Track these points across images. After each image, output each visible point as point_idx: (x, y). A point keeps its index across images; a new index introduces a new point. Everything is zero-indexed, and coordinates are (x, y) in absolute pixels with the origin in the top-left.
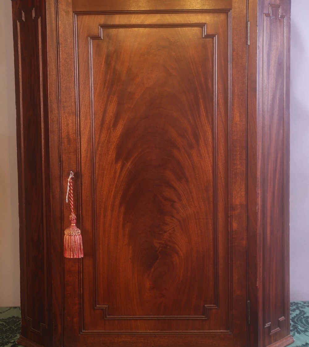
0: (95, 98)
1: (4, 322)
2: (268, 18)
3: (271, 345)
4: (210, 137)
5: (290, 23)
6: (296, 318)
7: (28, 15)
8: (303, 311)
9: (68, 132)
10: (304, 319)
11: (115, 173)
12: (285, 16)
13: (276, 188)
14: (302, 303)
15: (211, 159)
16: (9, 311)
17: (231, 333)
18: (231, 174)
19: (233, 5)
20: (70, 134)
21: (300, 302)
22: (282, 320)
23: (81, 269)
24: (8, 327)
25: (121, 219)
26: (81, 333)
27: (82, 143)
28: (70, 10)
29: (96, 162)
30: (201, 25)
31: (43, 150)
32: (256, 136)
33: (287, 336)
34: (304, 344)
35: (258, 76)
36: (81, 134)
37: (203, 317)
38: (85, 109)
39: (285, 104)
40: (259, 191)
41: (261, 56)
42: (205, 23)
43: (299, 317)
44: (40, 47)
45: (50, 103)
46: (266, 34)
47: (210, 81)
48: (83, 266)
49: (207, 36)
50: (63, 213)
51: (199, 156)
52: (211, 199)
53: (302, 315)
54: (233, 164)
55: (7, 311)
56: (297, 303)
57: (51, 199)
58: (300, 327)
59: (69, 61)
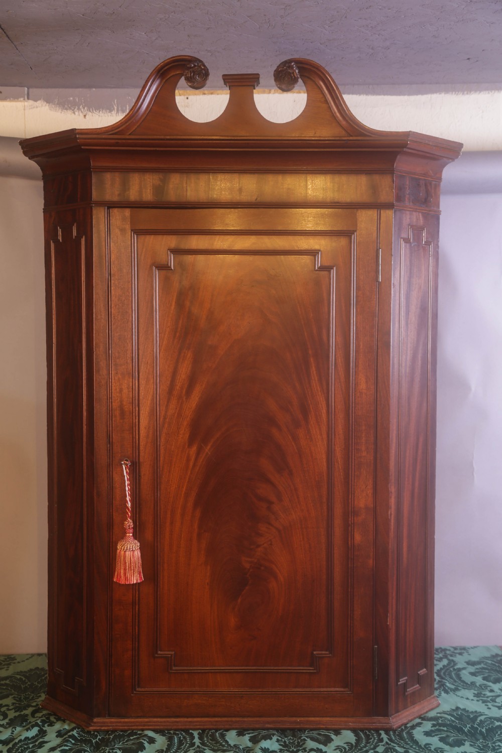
0: (161, 353)
1: (22, 676)
2: (408, 245)
3: (407, 709)
4: (325, 411)
5: (437, 252)
6: (443, 671)
7: (67, 233)
8: (453, 661)
9: (121, 401)
10: (455, 672)
11: (188, 460)
12: (431, 242)
13: (417, 484)
14: (452, 649)
15: (325, 442)
16: (31, 659)
17: (350, 692)
18: (353, 465)
19: (358, 225)
20: (125, 403)
21: (448, 648)
22: (422, 673)
23: (137, 599)
24: (29, 683)
25: (196, 526)
26: (135, 692)
27: (141, 418)
28: (128, 227)
29: (161, 445)
30: (313, 253)
31: (85, 427)
32: (389, 409)
33: (429, 697)
34: (454, 708)
35: (393, 326)
36: (140, 405)
37: (311, 669)
38: (147, 368)
39: (429, 366)
40: (393, 489)
41: (397, 298)
42: (320, 250)
43: (447, 669)
44: (83, 278)
45: (96, 359)
46: (404, 267)
47: (324, 332)
48: (139, 594)
49: (323, 268)
50: (112, 517)
51: (308, 437)
52: (325, 500)
53: (451, 667)
54: (355, 450)
55: (27, 659)
56: (445, 650)
57: (95, 497)
58: (448, 684)
59: (124, 300)
